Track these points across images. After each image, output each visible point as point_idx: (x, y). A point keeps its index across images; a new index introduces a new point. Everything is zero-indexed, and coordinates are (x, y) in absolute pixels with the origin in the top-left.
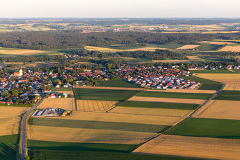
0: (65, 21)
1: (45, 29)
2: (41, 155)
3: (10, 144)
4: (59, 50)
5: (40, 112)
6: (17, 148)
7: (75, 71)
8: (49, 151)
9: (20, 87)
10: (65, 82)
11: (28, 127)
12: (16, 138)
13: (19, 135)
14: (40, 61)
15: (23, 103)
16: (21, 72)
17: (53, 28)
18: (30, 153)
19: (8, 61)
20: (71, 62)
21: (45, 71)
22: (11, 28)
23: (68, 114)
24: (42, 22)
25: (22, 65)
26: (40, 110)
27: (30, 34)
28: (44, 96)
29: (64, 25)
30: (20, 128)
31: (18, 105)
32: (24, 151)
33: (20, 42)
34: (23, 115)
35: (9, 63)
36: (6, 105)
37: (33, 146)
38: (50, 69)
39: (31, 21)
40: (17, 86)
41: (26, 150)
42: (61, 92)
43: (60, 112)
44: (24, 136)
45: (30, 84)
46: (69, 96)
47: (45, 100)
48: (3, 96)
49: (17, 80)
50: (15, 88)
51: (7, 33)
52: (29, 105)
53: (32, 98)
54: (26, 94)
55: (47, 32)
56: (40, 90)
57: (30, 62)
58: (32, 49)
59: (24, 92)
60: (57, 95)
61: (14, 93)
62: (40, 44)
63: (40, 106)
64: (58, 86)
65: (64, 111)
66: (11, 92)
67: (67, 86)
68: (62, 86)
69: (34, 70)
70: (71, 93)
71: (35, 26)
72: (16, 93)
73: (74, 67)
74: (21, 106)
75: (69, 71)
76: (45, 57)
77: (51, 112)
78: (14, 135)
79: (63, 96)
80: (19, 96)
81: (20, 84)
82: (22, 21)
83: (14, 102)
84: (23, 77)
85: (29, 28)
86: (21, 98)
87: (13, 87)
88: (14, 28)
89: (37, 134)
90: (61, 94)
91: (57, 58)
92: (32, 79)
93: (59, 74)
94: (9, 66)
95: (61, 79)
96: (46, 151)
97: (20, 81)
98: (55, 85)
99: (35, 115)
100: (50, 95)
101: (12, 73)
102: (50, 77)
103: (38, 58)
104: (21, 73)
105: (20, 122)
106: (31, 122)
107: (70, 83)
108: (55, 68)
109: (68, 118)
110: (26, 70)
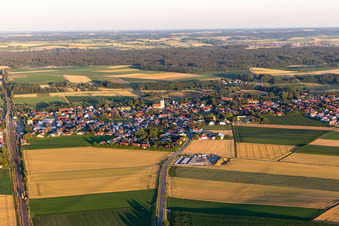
0: (224, 33)
1: (197, 45)
2: (185, 219)
3: (144, 202)
4: (215, 73)
5: (187, 159)
6: (153, 208)
7: (236, 102)
8: (196, 214)
9: (161, 123)
10: (221, 118)
11: (169, 179)
12: (153, 193)
13: (156, 190)
14: (189, 88)
15: (164, 146)
16: (162, 103)
17: (207, 42)
18: (171, 217)
19: (146, 89)
20: (230, 89)
21: (195, 102)
22: (152, 44)
23: (225, 163)
24: (193, 35)
25: (164, 94)
26: (186, 156)
27: (176, 52)
28: (192, 136)
29: (223, 38)
30: (158, 181)
31: (157, 149)
32: (162, 213)
33: (162, 62)
34: (163, 162)
35: (147, 91)
36: (141, 148)
37: (174, 206)
38: (202, 99)
39: (178, 33)
40: (157, 122)
41: (166, 211)
42: (216, 132)
43: (214, 159)
44: (164, 192)
45: (174, 120)
46: (226, 137)
47: (194, 142)
48: (138, 137)
49: (157, 115)
50: (154, 125)
51: (147, 51)
52: (171, 149)
53: (175, 139)
54: (168, 134)
55: (199, 48)
56: (187, 129)
57: (176, 89)
58: (178, 71)
59: (166, 130)
60: (210, 136)
61: (152, 132)
62: (190, 65)
63: (186, 151)
64: (212, 123)
65: (219, 158)
66: (148, 131)
67: (223, 123)
68: (217, 122)
69: (180, 100)
70: (230, 132)
71: (183, 40)
72: (154, 132)
73: (235, 97)
74: (161, 150)
75: (227, 102)
76: (195, 83)
77: (201, 160)
78: (150, 190)
79: (218, 138)
80: (158, 136)
81: (161, 119)
82: (167, 35)
83: (152, 144)
84: (166, 111)
85: (176, 43)
86: (161, 139)
87: (152, 124)
88: (156, 44)
89: (181, 189)
90: (216, 135)
91: (212, 85)
92: (177, 113)
93: (214, 107)
94: (148, 95)
95: (216, 113)
96: (192, 213)
97: (161, 116)
98: (207, 121)
99: (180, 163)
100: (201, 135)
101: (151, 104)
102: (201, 111)
103: (185, 84)
104: (162, 105)
105: (158, 173)
106: (174, 172)
107: (228, 119)
108: (209, 97)
109: (224, 168)
110: (169, 101)
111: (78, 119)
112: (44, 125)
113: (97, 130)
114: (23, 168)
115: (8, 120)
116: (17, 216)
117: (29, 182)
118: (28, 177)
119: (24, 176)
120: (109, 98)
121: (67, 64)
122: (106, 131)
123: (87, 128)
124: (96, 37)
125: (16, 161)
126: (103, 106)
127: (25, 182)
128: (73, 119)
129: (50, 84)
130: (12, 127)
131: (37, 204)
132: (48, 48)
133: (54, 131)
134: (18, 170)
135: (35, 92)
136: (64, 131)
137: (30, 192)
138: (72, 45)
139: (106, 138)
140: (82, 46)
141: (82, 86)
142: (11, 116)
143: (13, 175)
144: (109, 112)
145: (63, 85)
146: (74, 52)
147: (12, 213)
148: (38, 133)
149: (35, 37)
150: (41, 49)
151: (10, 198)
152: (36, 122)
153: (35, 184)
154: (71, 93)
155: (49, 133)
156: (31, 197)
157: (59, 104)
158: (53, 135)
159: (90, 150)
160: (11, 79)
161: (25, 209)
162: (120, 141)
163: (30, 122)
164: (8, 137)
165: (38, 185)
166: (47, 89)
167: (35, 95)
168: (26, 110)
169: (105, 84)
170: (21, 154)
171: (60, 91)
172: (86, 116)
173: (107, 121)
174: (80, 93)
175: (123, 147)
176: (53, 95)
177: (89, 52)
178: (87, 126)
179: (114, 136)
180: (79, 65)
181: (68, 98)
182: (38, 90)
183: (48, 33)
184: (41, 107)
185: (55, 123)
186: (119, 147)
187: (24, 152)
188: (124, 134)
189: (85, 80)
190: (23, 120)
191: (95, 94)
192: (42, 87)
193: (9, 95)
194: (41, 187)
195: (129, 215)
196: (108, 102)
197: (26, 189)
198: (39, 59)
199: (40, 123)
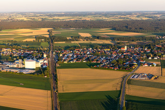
0: (159, 13)
1: (144, 19)
2: (134, 106)
3: (114, 97)
4: (153, 33)
5: (136, 76)
6: (118, 100)
7: (163, 48)
8: (140, 104)
9: (124, 57)
10: (155, 55)
11: (127, 86)
12: (118, 93)
13: (120, 91)
14: (139, 40)
15: (125, 69)
16: (126, 47)
17: (150, 17)
18: (127, 105)
19: (118, 40)
20: (160, 41)
21: (142, 47)
22: (122, 18)
23: (156, 78)
24: (143, 14)
25: (127, 43)
26: (136, 74)
27: (134, 22)
28: (140, 64)
29: (158, 16)
30: (121, 86)
31: (122, 70)
32: (122, 103)
33: (127, 27)
34: (124, 77)
35: (118, 41)
36: (114, 69)
37: (129, 99)
38: (146, 46)
39: (135, 13)
40: (122, 57)
41: (124, 102)
42: (152, 62)
43: (150, 76)
44: (124, 92)
45: (131, 56)
46: (157, 65)
47: (141, 67)
48: (113, 64)
49: (123, 53)
50: (121, 58)
51: (119, 21)
52: (129, 70)
53: (131, 65)
54: (128, 63)
55: (146, 20)
56: (137, 61)
57: (133, 41)
58: (135, 32)
59: (127, 61)
60: (149, 64)
61: (120, 62)
62: (140, 29)
63: (136, 72)
64: (150, 58)
65: (153, 76)
66: (118, 61)
67: (156, 58)
68: (153, 58)
69: (134, 46)
70: (159, 63)
71: (138, 16)
72: (121, 62)
73: (163, 45)
74: (124, 71)
75: (159, 48)
76: (143, 38)
77: (144, 76)
78: (117, 91)
79: (153, 65)
80: (123, 64)
81: (125, 55)
82: (130, 14)
83: (119, 68)
84: (127, 51)
85: (134, 18)
86: (124, 65)
87: (120, 57)
88: (124, 18)
89: (132, 91)
90: (152, 64)
91: (151, 39)
92: (133, 52)
93: (152, 50)
94: (119, 43)
95: (152, 53)
96: (138, 103)
97: (125, 54)
98: (148, 57)
99: (133, 77)
100: (144, 64)
101: (120, 48)
102: (145, 52)
103: (138, 38)
104: (126, 48)
105: (122, 82)
106: (129, 82)
107: (158, 56)
108: (149, 45)
109: (155, 81)
110: (129, 46)
111: (84, 54)
112: (68, 57)
113: (93, 60)
114: (56, 78)
115: (51, 54)
116: (52, 101)
117: (59, 84)
118: (58, 82)
119: (56, 81)
120: (100, 45)
121: (80, 28)
122: (97, 61)
123: (88, 59)
124: (95, 14)
125: (53, 74)
126: (96, 48)
127: (57, 84)
128: (81, 54)
129: (71, 37)
130: (52, 57)
131: (62, 96)
132: (71, 20)
133: (72, 60)
134: (54, 79)
135: (64, 41)
136: (77, 60)
137: (59, 89)
138: (83, 18)
139: (97, 64)
140: (88, 19)
141: (87, 38)
142: (52, 52)
143: (52, 81)
144: (99, 51)
145: (78, 38)
146: (84, 21)
147: (50, 99)
148: (64, 61)
149: (66, 14)
150: (68, 20)
151: (49, 92)
152: (64, 55)
153: (61, 85)
154: (82, 41)
155: (70, 61)
156: (59, 92)
157: (75, 47)
158: (72, 62)
159: (89, 70)
160: (53, 34)
161: (56, 98)
162: (104, 66)
163: (61, 55)
164: (50, 63)
165: (63, 86)
166: (70, 39)
167: (64, 42)
168: (59, 50)
169: (98, 38)
170: (56, 71)
171: (76, 40)
172: (88, 53)
173: (98, 56)
174: (86, 42)
175: (105, 69)
176: (72, 42)
177: (91, 22)
178: (88, 58)
179: (101, 63)
180: (86, 28)
181: (80, 44)
182: (66, 40)
183: (72, 12)
184: (67, 48)
185: (73, 56)
186: (103, 69)
187: (57, 70)
188: (106, 62)
189: (88, 35)
190: (57, 54)
191: (93, 42)
192: (68, 38)
193: (52, 42)
194: (64, 87)
195: (106, 103)
196: (99, 46)
197: (57, 88)
198: (67, 25)
199: (66, 56)
